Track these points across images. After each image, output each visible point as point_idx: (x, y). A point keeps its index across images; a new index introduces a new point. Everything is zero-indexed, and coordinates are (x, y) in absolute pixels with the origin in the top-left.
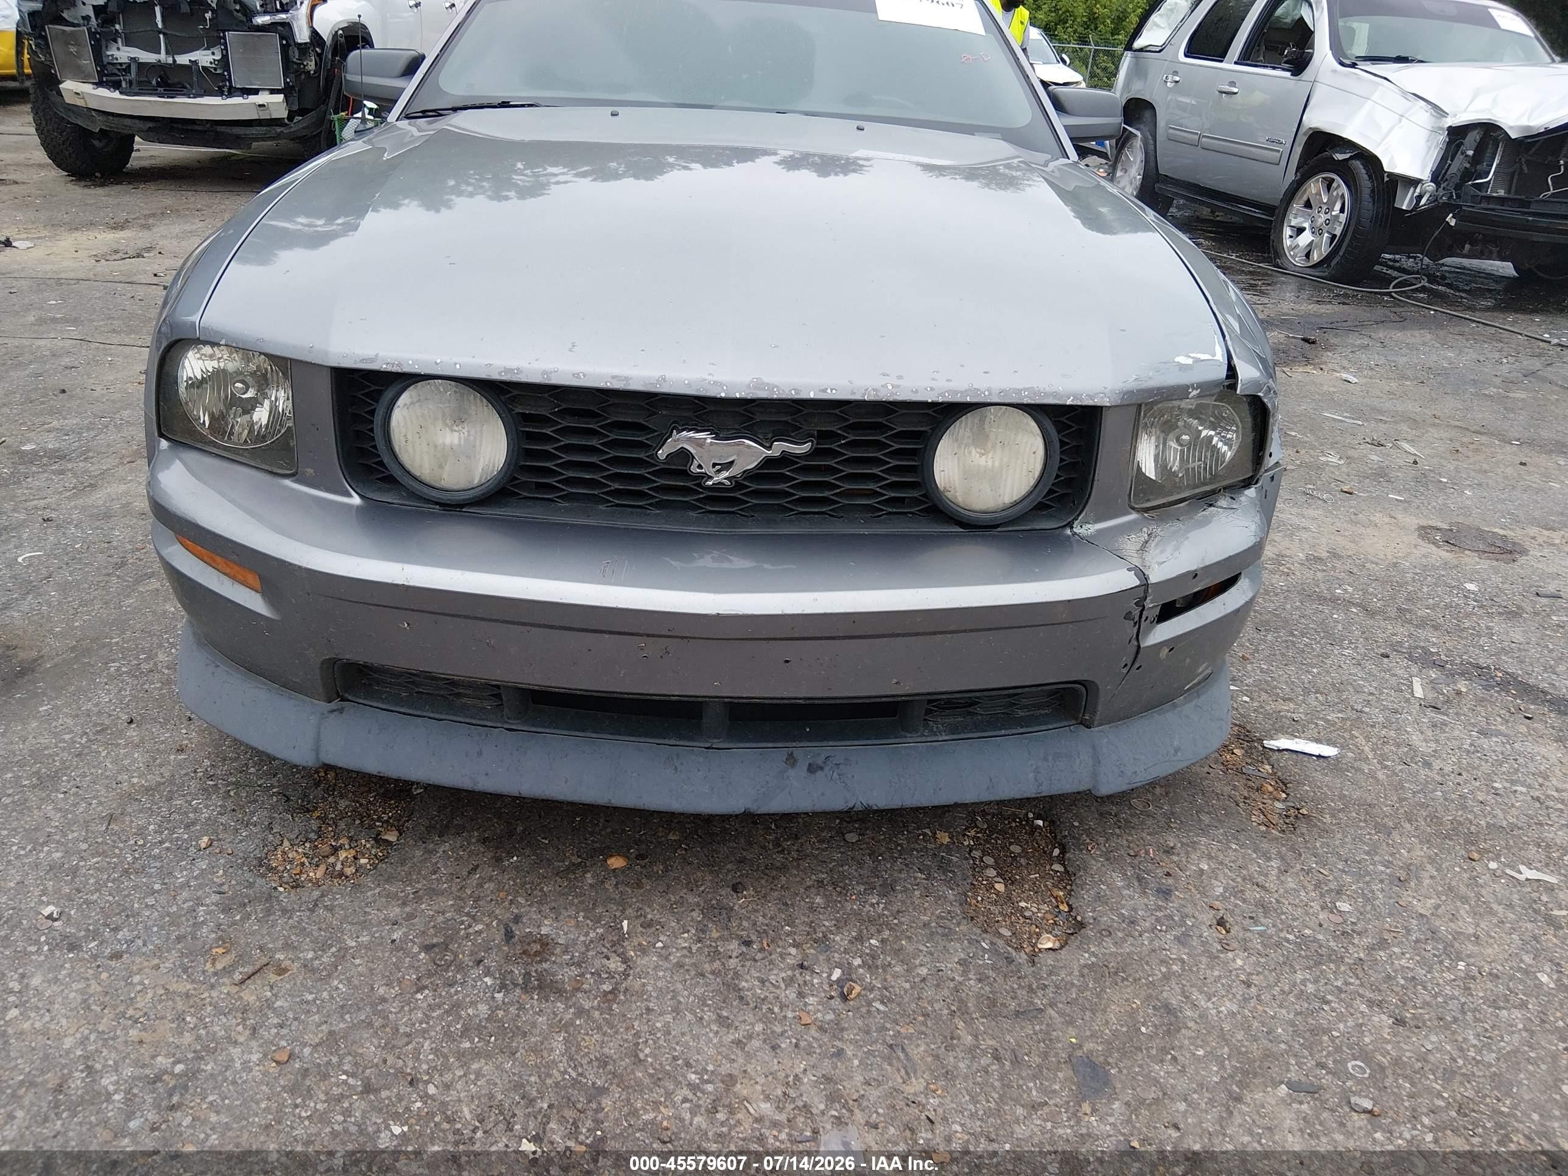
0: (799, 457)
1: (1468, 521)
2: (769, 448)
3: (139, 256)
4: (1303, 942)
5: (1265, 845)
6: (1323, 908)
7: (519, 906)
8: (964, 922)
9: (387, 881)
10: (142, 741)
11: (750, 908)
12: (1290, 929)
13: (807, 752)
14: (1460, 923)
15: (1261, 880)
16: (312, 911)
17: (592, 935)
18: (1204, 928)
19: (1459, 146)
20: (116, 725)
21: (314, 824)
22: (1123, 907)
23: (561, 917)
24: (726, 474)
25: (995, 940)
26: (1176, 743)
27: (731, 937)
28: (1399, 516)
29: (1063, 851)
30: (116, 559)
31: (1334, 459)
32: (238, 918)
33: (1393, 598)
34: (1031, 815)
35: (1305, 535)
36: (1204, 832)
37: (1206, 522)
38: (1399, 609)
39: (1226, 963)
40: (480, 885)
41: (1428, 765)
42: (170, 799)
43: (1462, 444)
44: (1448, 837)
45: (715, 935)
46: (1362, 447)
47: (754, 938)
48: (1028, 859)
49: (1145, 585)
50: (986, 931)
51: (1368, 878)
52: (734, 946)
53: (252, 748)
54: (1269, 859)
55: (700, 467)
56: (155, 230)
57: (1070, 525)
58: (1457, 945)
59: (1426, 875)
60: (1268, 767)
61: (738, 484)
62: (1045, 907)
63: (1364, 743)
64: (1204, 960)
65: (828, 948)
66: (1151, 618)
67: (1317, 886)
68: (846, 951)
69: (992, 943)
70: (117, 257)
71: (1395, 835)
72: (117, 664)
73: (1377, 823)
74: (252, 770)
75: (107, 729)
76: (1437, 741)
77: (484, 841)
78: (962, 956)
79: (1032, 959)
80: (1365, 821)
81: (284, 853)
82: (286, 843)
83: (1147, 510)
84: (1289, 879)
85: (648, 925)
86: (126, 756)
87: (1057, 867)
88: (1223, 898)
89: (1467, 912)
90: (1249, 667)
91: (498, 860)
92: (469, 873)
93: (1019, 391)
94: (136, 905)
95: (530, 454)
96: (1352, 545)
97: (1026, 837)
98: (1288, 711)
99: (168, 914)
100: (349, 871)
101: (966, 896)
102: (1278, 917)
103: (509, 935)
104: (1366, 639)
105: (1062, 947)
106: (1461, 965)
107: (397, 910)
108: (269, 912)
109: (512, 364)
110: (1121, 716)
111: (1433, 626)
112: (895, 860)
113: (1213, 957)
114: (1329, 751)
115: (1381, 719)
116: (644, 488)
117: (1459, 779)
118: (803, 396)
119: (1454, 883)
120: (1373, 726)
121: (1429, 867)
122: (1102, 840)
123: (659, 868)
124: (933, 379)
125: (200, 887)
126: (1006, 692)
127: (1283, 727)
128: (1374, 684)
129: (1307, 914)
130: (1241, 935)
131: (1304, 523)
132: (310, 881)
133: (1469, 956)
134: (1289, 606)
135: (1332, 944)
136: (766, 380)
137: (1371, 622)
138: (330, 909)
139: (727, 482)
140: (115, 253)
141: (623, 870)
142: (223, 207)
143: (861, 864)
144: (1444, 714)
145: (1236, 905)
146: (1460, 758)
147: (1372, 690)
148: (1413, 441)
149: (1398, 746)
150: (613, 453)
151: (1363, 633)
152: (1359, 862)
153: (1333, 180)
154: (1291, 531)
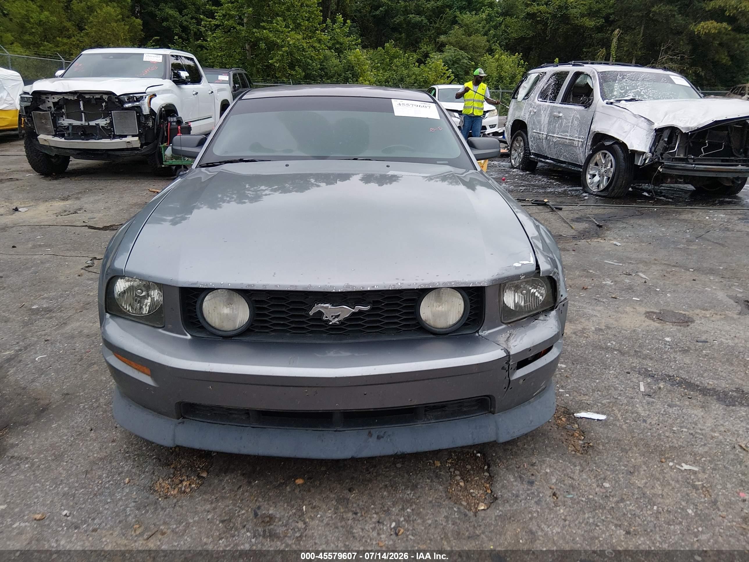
0: (366, 311)
1: (668, 308)
2: (354, 309)
3: (76, 213)
4: (589, 500)
5: (574, 460)
6: (597, 486)
7: (259, 502)
8: (447, 500)
9: (204, 494)
10: (97, 438)
11: (356, 498)
12: (583, 496)
13: (376, 431)
14: (656, 490)
15: (572, 475)
16: (174, 508)
17: (291, 513)
18: (547, 497)
19: (661, 136)
20: (85, 431)
21: (172, 471)
22: (513, 490)
23: (277, 506)
24: (337, 319)
25: (460, 507)
26: (531, 418)
27: (349, 511)
28: (637, 308)
29: (489, 467)
30: (78, 357)
31: (609, 283)
32: (143, 512)
33: (633, 346)
34: (475, 452)
35: (595, 319)
36: (548, 456)
37: (534, 327)
38: (635, 351)
39: (556, 512)
40: (243, 494)
41: (645, 421)
42: (110, 463)
43: (667, 272)
44: (652, 452)
45: (342, 510)
46: (622, 276)
47: (358, 511)
48: (474, 471)
49: (508, 355)
50: (456, 503)
51: (617, 472)
52: (350, 515)
53: (144, 439)
54: (575, 466)
55: (326, 317)
56: (82, 200)
57: (478, 332)
58: (654, 499)
59: (642, 470)
60: (576, 426)
61: (342, 323)
62: (481, 492)
63: (618, 412)
64: (547, 510)
65: (389, 514)
66: (513, 368)
67: (595, 477)
68: (397, 515)
69: (458, 508)
70: (66, 214)
71: (629, 452)
72: (83, 405)
73: (622, 448)
74: (144, 448)
75: (81, 433)
76: (649, 410)
77: (243, 475)
78: (446, 514)
79: (475, 514)
80: (617, 447)
81: (160, 484)
82: (161, 480)
83: (509, 323)
84: (584, 474)
85: (314, 508)
86: (91, 444)
87: (487, 474)
88: (556, 484)
89: (659, 485)
90: (569, 381)
91: (249, 483)
92: (238, 489)
93: (450, 283)
94: (101, 509)
95: (258, 315)
96: (616, 322)
97: (473, 461)
98: (585, 400)
99: (114, 512)
100: (188, 490)
101: (448, 489)
102: (579, 490)
103: (256, 515)
104: (620, 366)
105: (488, 509)
106: (655, 508)
107: (209, 506)
108: (156, 509)
109: (251, 282)
110: (507, 408)
111: (650, 358)
112: (417, 474)
113: (550, 509)
114: (602, 417)
115: (625, 402)
116: (305, 326)
117: (658, 427)
118: (365, 289)
119: (654, 473)
120: (622, 405)
121: (643, 466)
122: (505, 461)
123: (317, 483)
124: (417, 280)
125: (127, 500)
126: (456, 402)
127: (583, 407)
128: (623, 386)
129: (591, 489)
130: (563, 499)
131: (595, 313)
132: (172, 495)
133: (659, 504)
134: (587, 352)
135: (601, 501)
136: (351, 284)
137: (622, 358)
138: (181, 507)
139: (338, 323)
140: (65, 212)
141: (302, 485)
142: (112, 187)
143: (403, 477)
144: (653, 398)
145: (561, 487)
146: (659, 417)
147: (622, 389)
148: (644, 272)
149: (632, 413)
150: (291, 313)
151: (619, 363)
152: (614, 466)
153: (606, 154)
154: (589, 317)
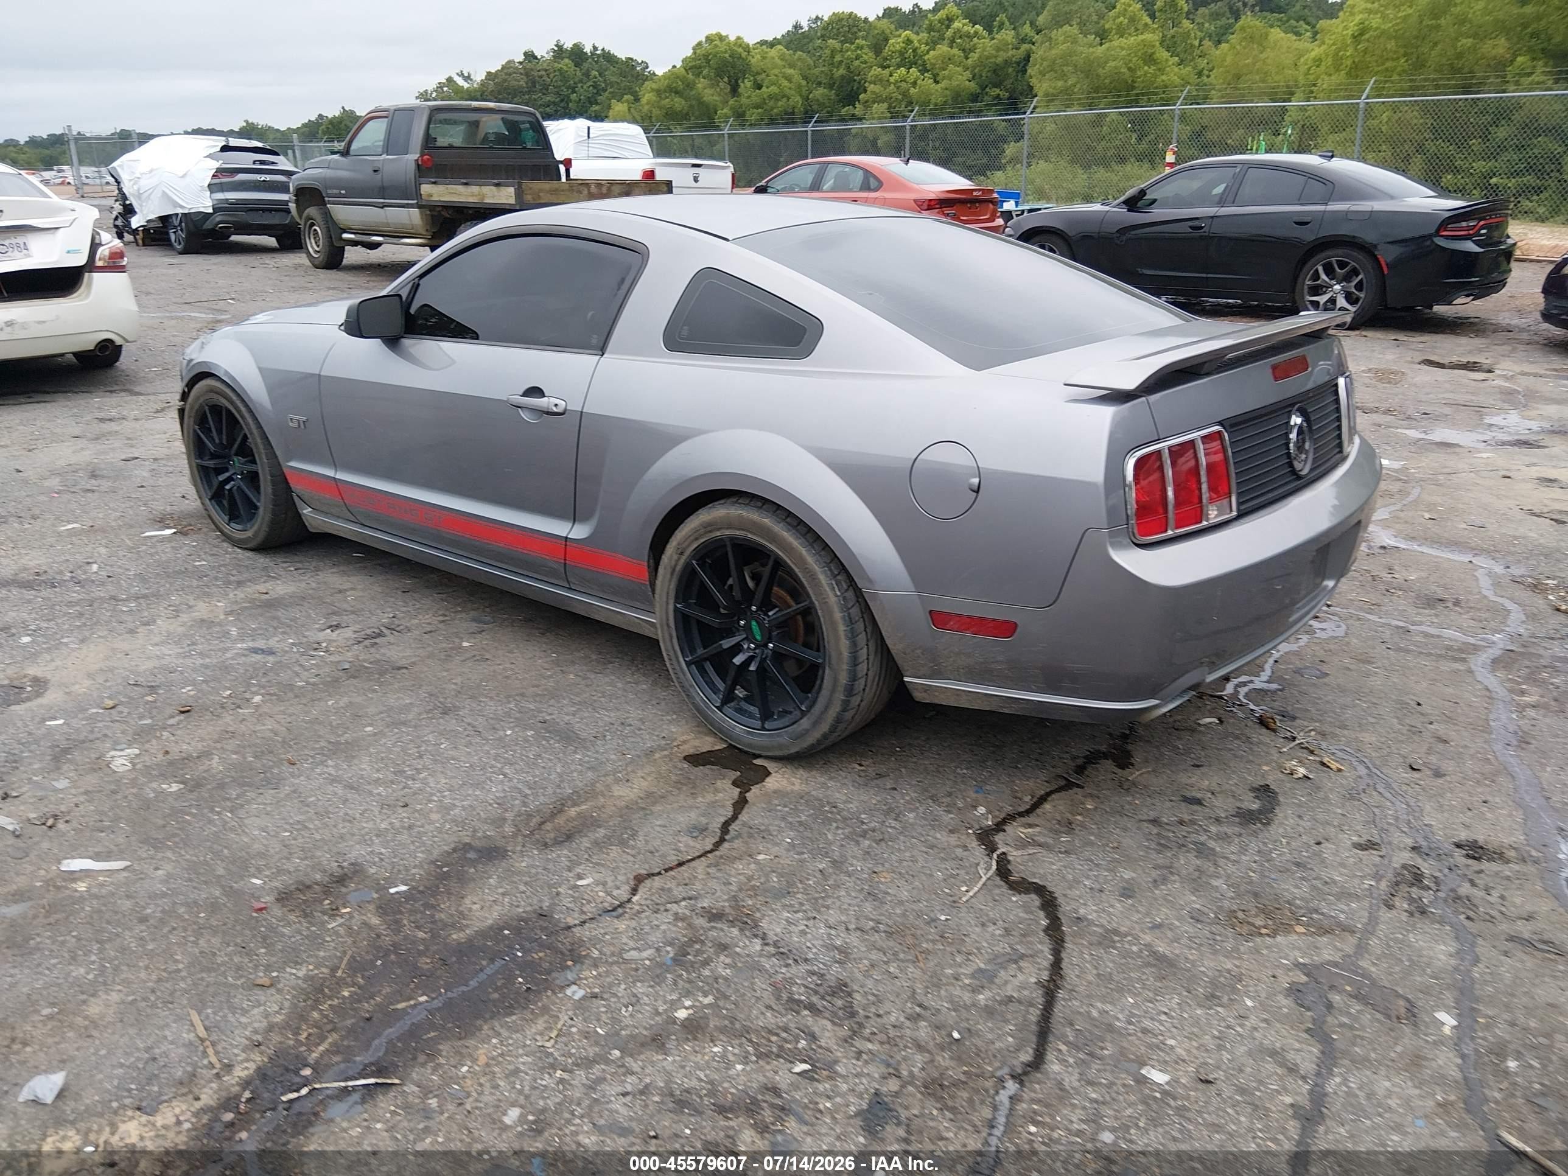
96: (117, 646)
127: (165, 540)
154: (169, 638)
